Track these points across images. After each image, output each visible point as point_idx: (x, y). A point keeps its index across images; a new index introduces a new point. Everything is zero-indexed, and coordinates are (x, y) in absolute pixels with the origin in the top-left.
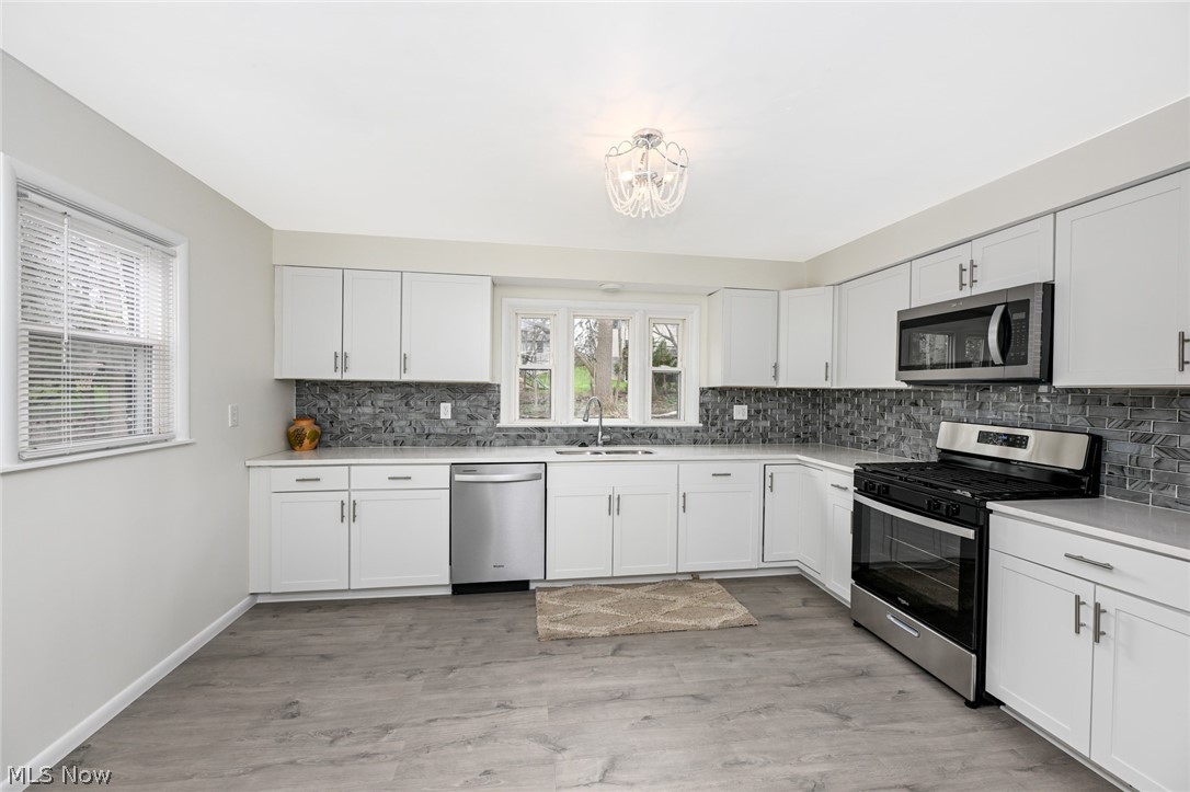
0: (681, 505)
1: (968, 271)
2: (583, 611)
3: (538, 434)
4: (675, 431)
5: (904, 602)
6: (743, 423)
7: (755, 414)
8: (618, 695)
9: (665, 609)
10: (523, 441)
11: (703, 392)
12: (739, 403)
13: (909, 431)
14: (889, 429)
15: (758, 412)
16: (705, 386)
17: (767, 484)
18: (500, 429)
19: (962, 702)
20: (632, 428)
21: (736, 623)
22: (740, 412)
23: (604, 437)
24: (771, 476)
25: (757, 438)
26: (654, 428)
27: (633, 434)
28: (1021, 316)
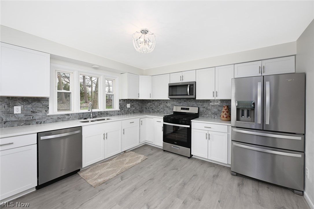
0: (123, 132)
1: (182, 78)
2: (103, 172)
3: (67, 117)
4: (113, 112)
5: (176, 143)
6: (129, 108)
7: (131, 106)
8: (133, 189)
9: (125, 162)
10: (60, 120)
11: (120, 100)
12: (128, 103)
13: (166, 108)
14: (161, 108)
15: (132, 105)
16: (121, 99)
17: (141, 123)
18: (49, 116)
19: (188, 158)
20: (101, 112)
21: (144, 159)
22: (128, 106)
23: (93, 115)
24: (142, 121)
25: (132, 112)
26: (107, 111)
27: (101, 114)
28: (192, 87)
